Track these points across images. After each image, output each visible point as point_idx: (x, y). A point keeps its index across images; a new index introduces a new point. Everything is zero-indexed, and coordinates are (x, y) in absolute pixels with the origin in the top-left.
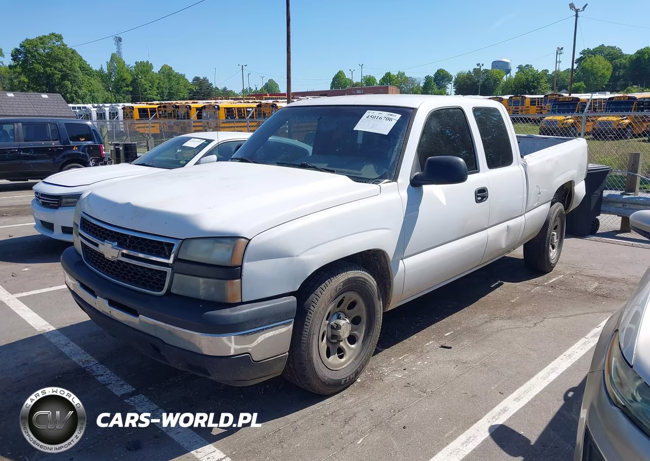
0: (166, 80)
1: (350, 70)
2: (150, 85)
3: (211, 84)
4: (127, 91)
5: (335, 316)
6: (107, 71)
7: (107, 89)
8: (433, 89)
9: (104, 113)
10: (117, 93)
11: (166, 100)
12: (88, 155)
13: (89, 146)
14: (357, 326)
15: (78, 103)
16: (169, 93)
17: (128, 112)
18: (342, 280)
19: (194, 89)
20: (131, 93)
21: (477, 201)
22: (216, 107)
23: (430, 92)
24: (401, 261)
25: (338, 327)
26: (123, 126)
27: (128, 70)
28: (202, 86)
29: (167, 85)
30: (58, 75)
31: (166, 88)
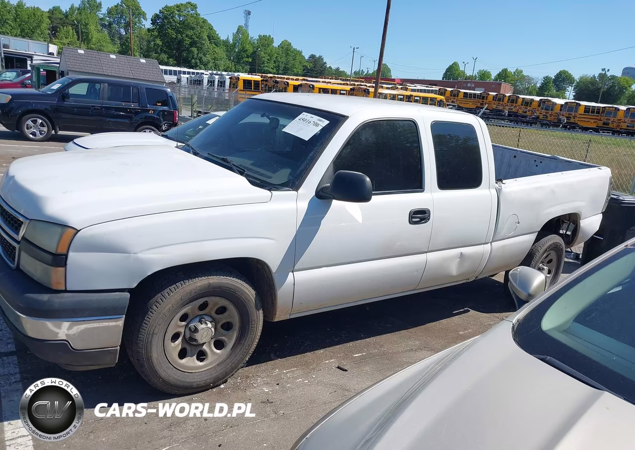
0: (284, 55)
1: (464, 63)
2: (269, 58)
3: (325, 63)
4: (247, 62)
5: (198, 319)
6: (232, 42)
7: (230, 58)
8: (550, 90)
9: (214, 81)
10: (238, 63)
11: (281, 75)
12: (162, 120)
13: (164, 111)
14: (226, 332)
15: (201, 69)
16: (285, 67)
17: (234, 82)
18: (199, 285)
19: (308, 66)
20: (250, 64)
21: (411, 222)
22: (311, 86)
23: (546, 93)
24: (291, 274)
25: (196, 330)
26: (227, 95)
27: (250, 42)
28: (316, 64)
29: (284, 59)
30: (188, 41)
31: (282, 63)
